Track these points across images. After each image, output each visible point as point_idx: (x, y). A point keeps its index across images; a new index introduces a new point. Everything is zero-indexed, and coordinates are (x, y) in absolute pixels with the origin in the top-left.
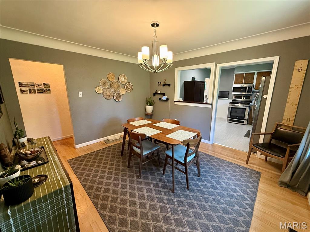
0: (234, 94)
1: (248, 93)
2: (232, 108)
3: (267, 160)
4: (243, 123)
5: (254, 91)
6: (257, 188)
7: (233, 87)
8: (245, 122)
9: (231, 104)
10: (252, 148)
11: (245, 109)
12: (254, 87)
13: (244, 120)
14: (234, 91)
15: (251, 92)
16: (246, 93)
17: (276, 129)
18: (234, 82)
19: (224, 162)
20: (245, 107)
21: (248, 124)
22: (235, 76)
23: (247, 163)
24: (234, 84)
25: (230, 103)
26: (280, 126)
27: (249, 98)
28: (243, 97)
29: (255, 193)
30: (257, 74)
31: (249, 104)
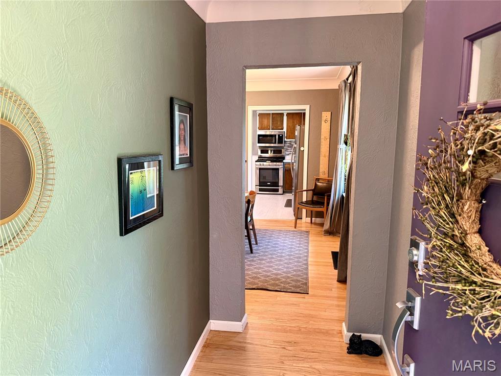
0: (260, 147)
1: (280, 145)
2: (260, 169)
3: (313, 222)
4: (278, 191)
5: (285, 141)
6: (308, 240)
7: (258, 135)
8: (281, 191)
9: (258, 163)
10: (298, 208)
11: (278, 169)
12: (286, 135)
13: (278, 186)
14: (260, 142)
15: (282, 143)
16: (276, 145)
17: (316, 184)
18: (258, 126)
19: (273, 231)
20: (277, 167)
21: (284, 192)
22: (258, 117)
23: (295, 228)
24: (258, 129)
25: (256, 161)
26: (318, 180)
27: (280, 152)
28: (269, 151)
29: (308, 243)
30: (287, 115)
31: (281, 161)
